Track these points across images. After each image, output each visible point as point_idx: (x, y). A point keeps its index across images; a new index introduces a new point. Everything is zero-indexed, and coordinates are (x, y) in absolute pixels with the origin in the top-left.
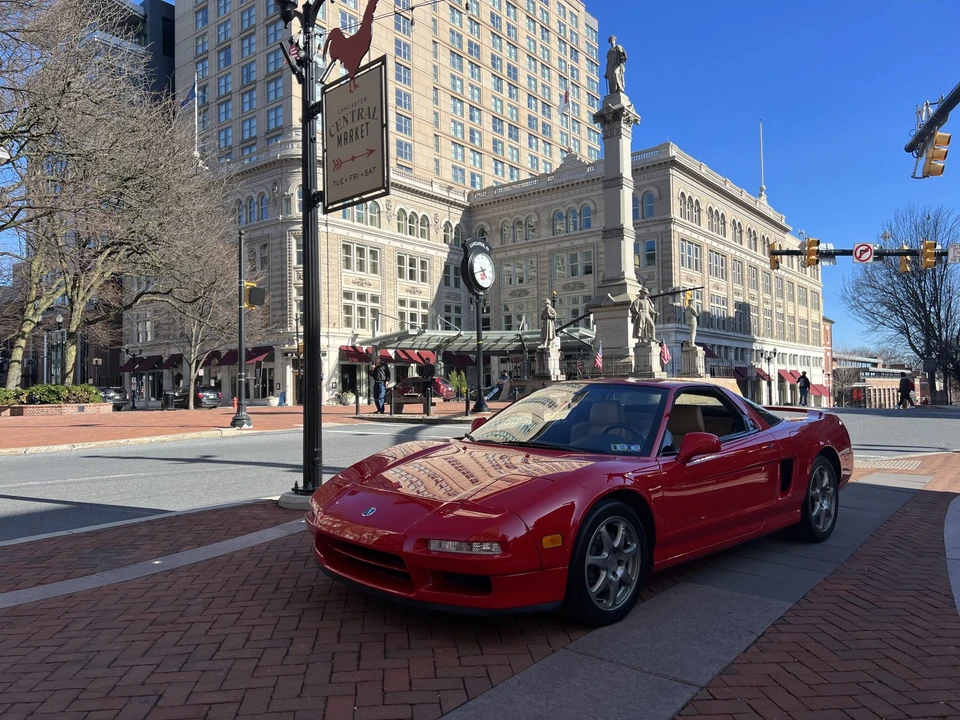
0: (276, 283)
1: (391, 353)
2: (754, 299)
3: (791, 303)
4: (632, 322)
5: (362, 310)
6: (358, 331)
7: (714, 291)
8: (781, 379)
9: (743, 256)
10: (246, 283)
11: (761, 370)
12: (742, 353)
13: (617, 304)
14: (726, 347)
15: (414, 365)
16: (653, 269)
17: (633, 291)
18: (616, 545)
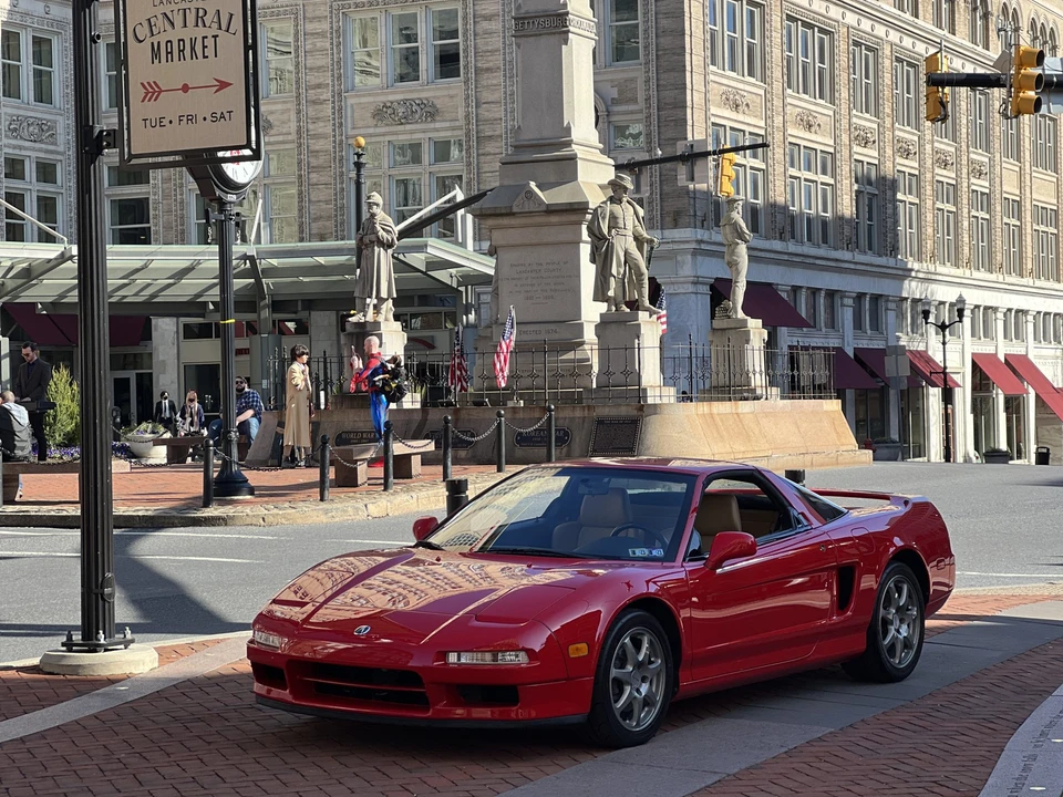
2: (907, 154)
3: (1010, 165)
4: (593, 260)
7: (797, 133)
8: (981, 381)
9: (880, 30)
11: (924, 356)
12: (874, 308)
13: (551, 210)
14: (831, 294)
16: (633, 71)
17: (594, 175)
18: (640, 659)
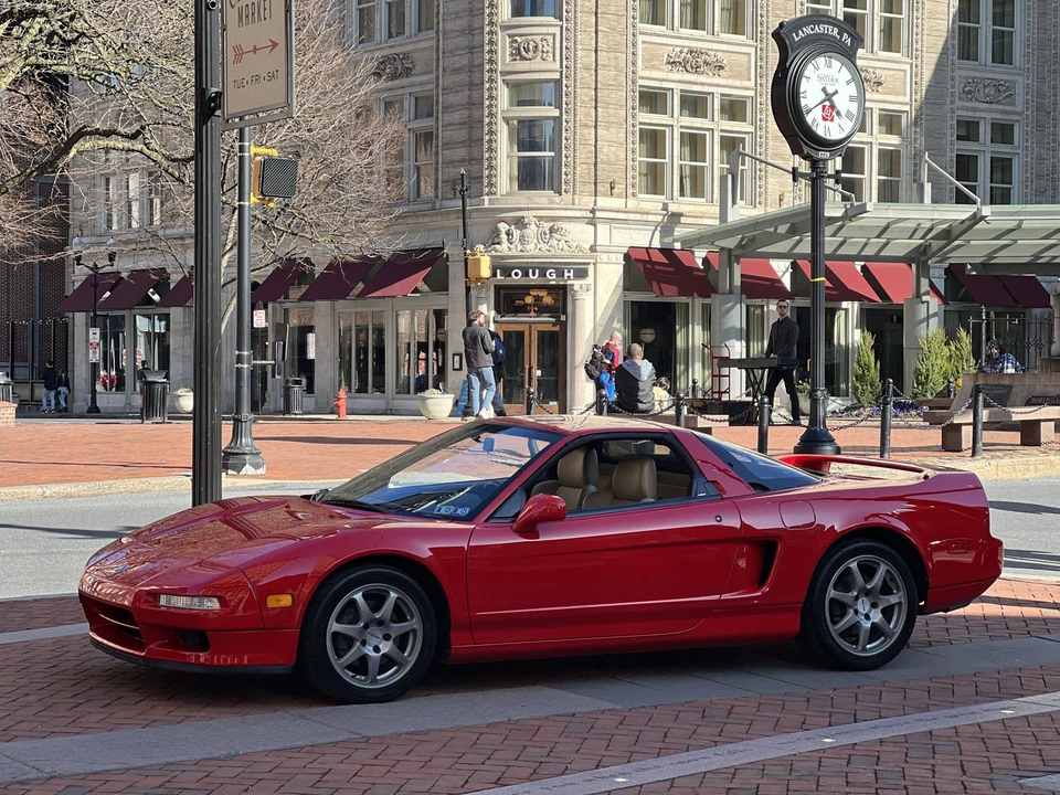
0: (457, 71)
1: (781, 269)
5: (694, 143)
6: (684, 204)
10: (254, 150)
15: (851, 307)
18: (376, 616)
